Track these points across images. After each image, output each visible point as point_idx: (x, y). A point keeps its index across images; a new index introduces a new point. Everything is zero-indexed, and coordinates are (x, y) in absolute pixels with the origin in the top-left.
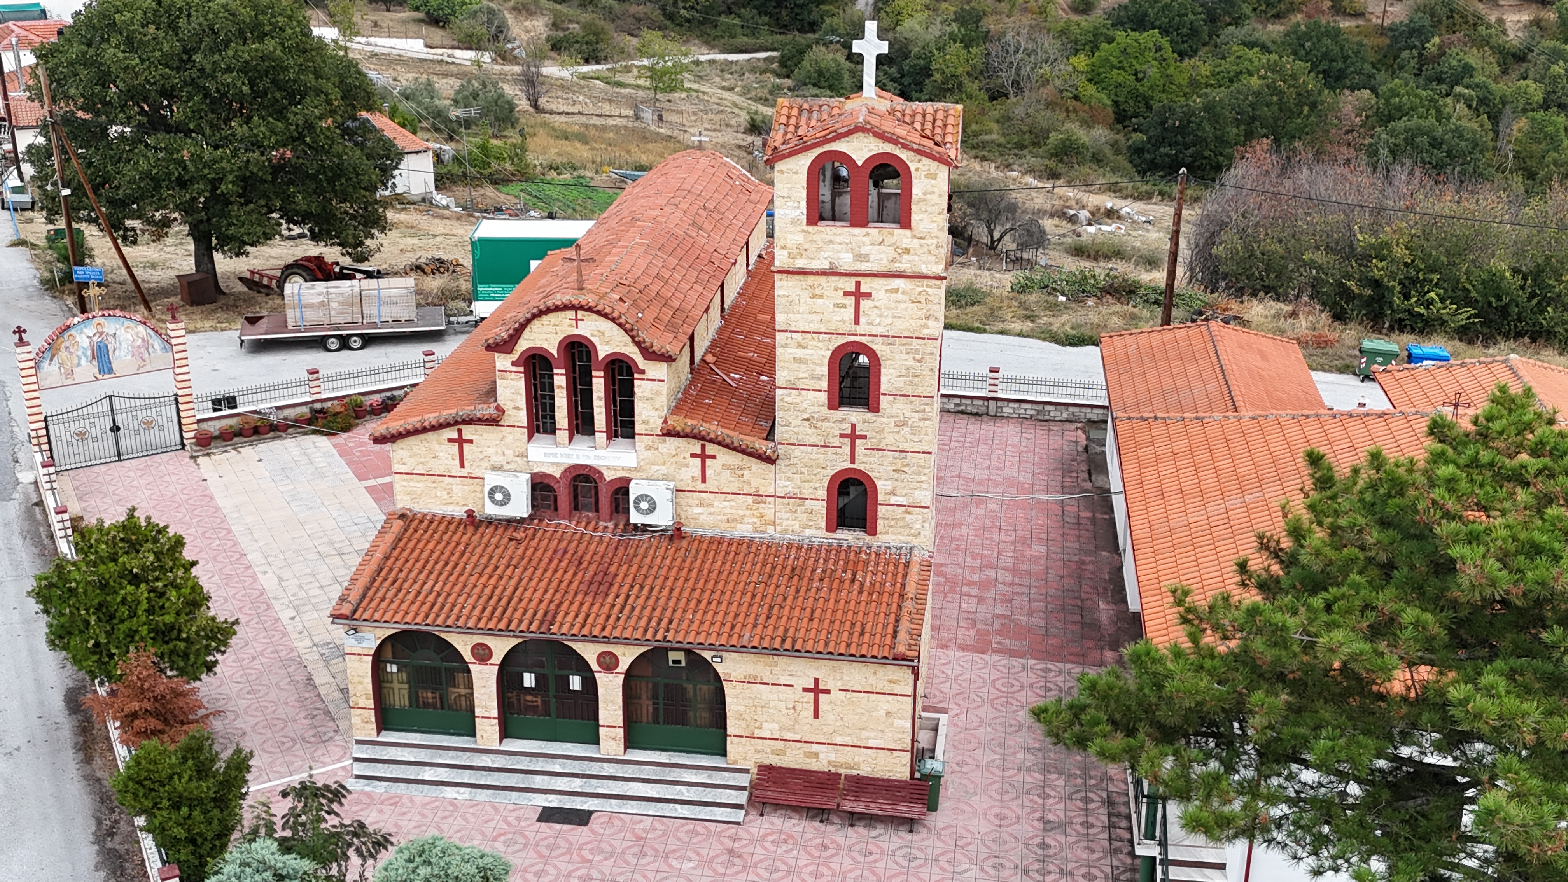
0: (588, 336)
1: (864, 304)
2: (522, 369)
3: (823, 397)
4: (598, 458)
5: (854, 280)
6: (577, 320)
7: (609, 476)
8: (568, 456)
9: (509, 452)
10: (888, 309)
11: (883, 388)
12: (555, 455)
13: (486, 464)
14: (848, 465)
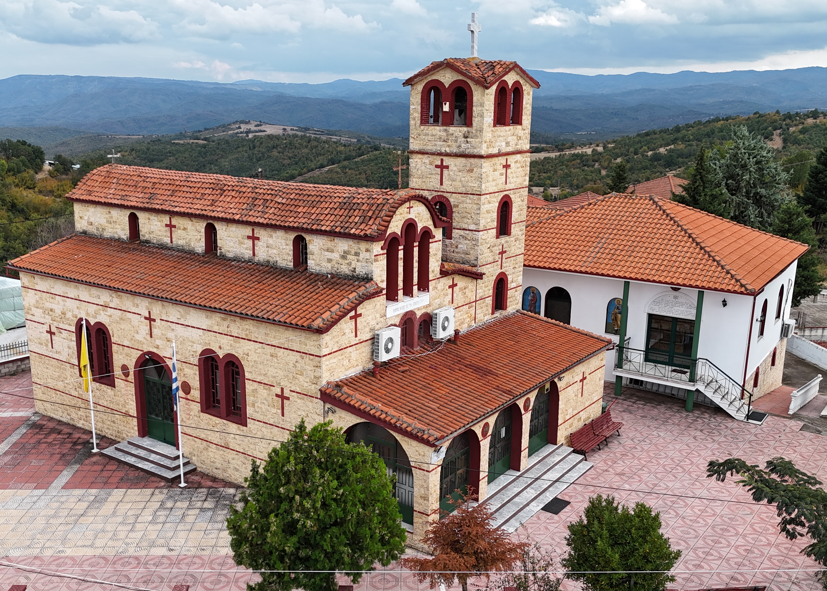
0: (414, 218)
1: (509, 171)
2: (385, 251)
3: (494, 231)
4: (415, 303)
5: (505, 157)
6: (410, 208)
7: (419, 314)
8: (403, 307)
9: (378, 316)
10: (515, 172)
11: (513, 220)
12: (397, 309)
13: (367, 329)
14: (500, 271)
